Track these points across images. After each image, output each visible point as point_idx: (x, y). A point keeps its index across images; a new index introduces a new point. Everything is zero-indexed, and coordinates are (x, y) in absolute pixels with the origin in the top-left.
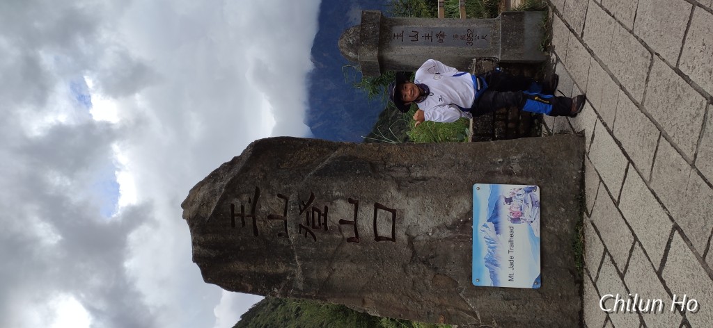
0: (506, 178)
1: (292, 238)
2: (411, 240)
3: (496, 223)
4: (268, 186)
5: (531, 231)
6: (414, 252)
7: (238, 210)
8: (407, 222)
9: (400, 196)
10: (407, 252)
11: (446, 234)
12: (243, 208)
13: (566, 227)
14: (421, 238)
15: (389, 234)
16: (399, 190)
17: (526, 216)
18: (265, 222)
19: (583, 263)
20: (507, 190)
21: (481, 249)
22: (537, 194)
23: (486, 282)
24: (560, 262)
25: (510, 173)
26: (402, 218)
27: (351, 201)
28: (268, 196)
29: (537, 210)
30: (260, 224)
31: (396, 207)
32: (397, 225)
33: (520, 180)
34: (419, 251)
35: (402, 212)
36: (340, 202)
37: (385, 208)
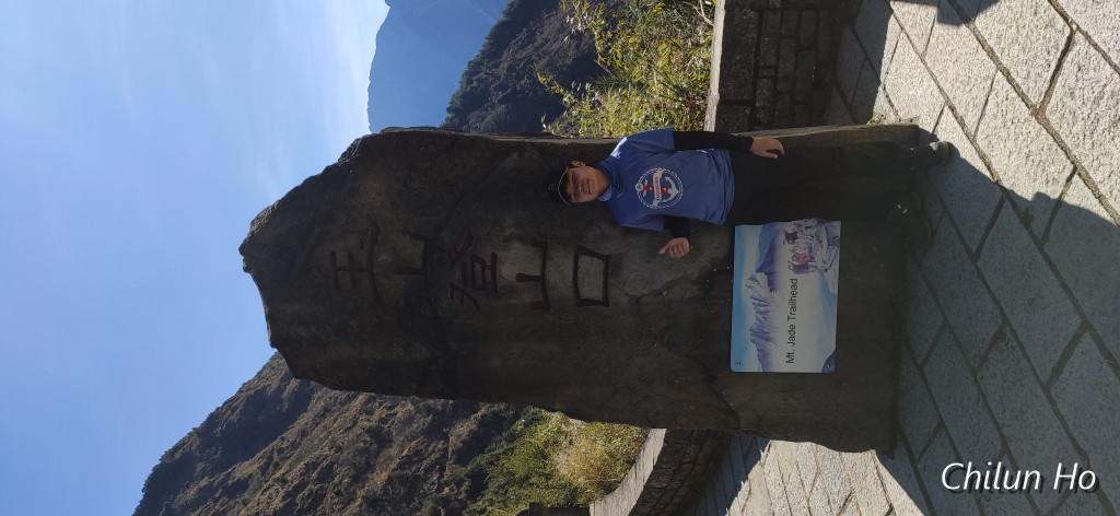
1: (439, 305)
2: (636, 302)
3: (770, 275)
5: (825, 285)
6: (641, 323)
7: (342, 261)
8: (627, 275)
9: (615, 233)
10: (631, 323)
11: (690, 291)
12: (350, 257)
13: (879, 277)
14: (650, 299)
15: (601, 299)
17: (818, 261)
21: (746, 316)
22: (836, 227)
23: (752, 365)
26: (619, 269)
27: (535, 243)
28: (393, 235)
29: (835, 251)
30: (383, 282)
32: (612, 280)
34: (648, 319)
35: (619, 258)
36: (517, 246)
37: (592, 254)
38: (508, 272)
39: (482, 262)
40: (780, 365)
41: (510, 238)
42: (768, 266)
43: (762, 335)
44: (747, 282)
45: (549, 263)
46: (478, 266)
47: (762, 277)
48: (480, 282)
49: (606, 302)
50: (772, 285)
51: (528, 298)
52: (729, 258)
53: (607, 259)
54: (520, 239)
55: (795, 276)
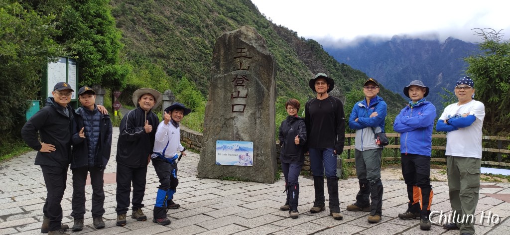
0: (255, 154)
1: (232, 73)
2: (233, 118)
3: (239, 149)
4: (252, 62)
5: (236, 162)
6: (228, 120)
7: (243, 50)
8: (239, 117)
9: (249, 114)
10: (228, 117)
11: (235, 132)
12: (244, 52)
13: (238, 175)
14: (233, 122)
15: (234, 110)
16: (251, 114)
17: (241, 161)
18: (239, 62)
19: (225, 180)
20: (251, 154)
21: (230, 144)
22: (250, 165)
23: (218, 145)
24: (225, 172)
25: (257, 156)
26: (241, 115)
27: (247, 95)
28: (249, 62)
29: (244, 165)
30: (238, 59)
31: (245, 113)
32: (238, 113)
33: (255, 159)
34: (229, 121)
35: (243, 115)
36: (246, 91)
37: (244, 109)
38: (240, 89)
39: (242, 83)
40: (218, 152)
41: (248, 90)
42: (241, 149)
43: (225, 148)
44: (237, 144)
45: (242, 99)
46: (241, 82)
47: (238, 148)
48: (238, 82)
49: (233, 112)
50: (237, 150)
51: (234, 94)
52: (243, 140)
53: (243, 112)
54: (248, 92)
55: (239, 155)
